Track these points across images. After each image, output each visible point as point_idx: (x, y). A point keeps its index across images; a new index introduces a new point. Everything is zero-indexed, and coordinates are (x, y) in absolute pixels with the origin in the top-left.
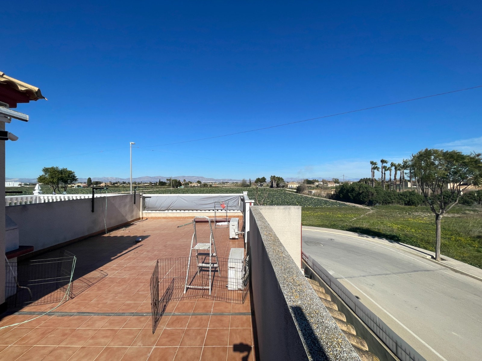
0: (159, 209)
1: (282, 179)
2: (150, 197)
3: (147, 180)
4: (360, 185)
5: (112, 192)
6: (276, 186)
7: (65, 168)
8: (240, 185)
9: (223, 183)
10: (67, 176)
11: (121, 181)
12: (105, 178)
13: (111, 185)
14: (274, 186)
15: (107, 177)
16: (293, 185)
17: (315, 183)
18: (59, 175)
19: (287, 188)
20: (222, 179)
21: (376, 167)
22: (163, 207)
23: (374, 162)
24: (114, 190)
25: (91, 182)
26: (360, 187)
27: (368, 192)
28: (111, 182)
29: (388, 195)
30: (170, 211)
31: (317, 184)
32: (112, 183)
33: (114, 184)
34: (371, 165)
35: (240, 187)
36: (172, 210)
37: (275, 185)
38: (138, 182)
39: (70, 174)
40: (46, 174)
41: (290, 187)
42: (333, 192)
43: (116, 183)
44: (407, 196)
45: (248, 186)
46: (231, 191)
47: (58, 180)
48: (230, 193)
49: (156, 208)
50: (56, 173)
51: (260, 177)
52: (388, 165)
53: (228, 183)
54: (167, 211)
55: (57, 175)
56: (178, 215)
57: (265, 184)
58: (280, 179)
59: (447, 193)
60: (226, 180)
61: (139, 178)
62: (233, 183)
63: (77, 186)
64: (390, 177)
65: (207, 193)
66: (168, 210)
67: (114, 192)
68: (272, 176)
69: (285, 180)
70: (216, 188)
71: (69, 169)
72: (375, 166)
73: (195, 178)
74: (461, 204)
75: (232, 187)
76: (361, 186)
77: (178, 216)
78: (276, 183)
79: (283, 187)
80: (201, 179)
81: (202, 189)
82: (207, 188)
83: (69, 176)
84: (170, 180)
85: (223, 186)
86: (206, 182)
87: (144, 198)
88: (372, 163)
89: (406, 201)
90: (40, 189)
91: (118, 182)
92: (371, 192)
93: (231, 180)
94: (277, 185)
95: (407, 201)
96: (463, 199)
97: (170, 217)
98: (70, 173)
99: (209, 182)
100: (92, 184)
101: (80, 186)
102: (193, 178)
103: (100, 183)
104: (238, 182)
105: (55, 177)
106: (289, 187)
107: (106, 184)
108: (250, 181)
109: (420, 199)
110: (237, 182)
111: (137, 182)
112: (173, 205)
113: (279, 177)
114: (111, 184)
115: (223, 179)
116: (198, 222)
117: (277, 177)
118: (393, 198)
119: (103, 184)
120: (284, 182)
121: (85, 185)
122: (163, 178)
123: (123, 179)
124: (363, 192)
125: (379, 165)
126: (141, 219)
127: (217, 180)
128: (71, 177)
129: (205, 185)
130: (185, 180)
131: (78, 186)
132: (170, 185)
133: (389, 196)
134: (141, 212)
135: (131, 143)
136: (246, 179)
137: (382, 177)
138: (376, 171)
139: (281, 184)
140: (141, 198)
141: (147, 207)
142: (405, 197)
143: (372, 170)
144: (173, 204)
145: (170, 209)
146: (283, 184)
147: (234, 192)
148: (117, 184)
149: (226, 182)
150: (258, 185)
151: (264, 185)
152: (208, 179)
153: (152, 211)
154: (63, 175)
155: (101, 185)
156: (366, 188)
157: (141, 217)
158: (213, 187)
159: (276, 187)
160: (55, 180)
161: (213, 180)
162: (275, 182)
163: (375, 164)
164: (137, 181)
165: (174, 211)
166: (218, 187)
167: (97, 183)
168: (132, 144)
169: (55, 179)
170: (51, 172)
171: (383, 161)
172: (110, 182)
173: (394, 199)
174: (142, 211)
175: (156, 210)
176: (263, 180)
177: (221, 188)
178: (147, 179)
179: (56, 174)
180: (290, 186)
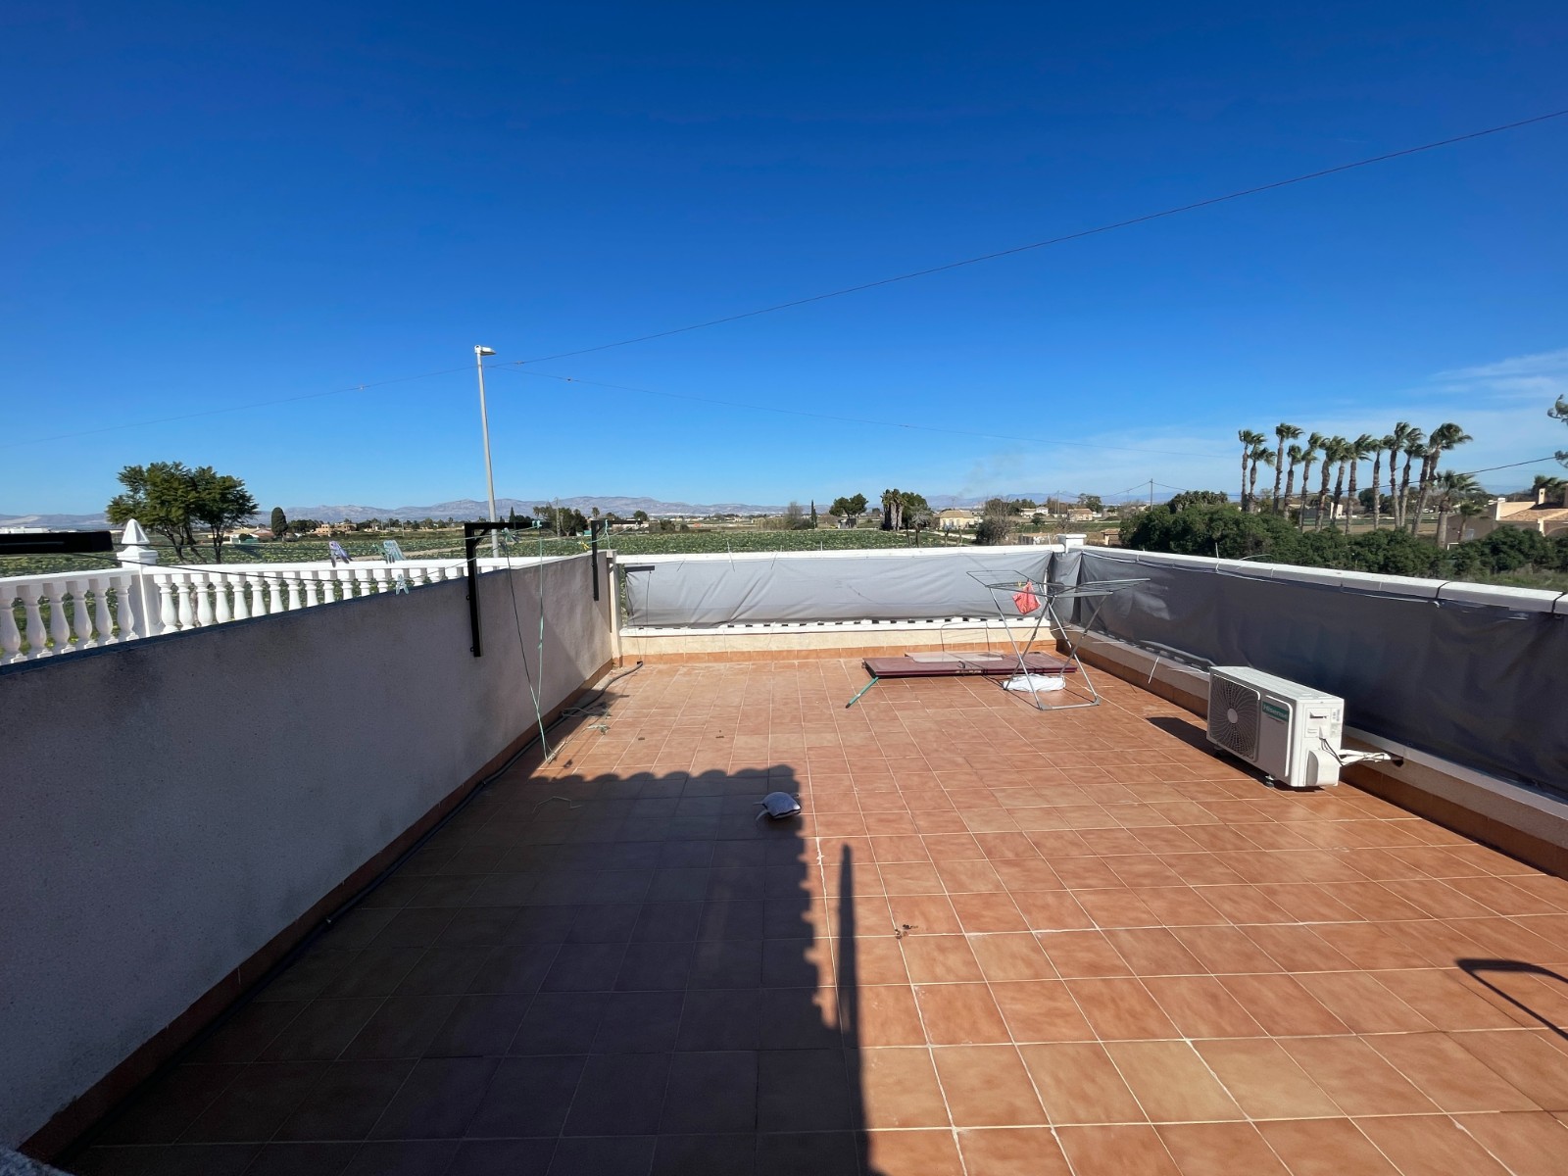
0: (692, 621)
1: (921, 501)
2: (651, 568)
3: (467, 512)
4: (1212, 514)
5: (361, 555)
6: (900, 525)
7: (206, 468)
8: (780, 521)
9: (720, 518)
10: (218, 497)
11: (384, 519)
12: (329, 508)
13: (350, 532)
14: (894, 523)
15: (331, 504)
16: (955, 520)
17: (1022, 511)
18: (188, 492)
19: (939, 531)
20: (715, 506)
21: (1264, 451)
22: (711, 610)
23: (1254, 433)
24: (366, 548)
25: (285, 522)
26: (1211, 520)
27: (1241, 537)
28: (351, 522)
29: (1312, 545)
30: (740, 628)
31: (1029, 514)
32: (355, 526)
33: (360, 527)
34: (1243, 444)
35: (780, 528)
36: (749, 623)
37: (896, 519)
38: (437, 521)
39: (228, 488)
40: (136, 491)
41: (948, 524)
42: (1107, 538)
43: (368, 525)
44: (1378, 545)
45: (807, 525)
46: (758, 542)
47: (189, 510)
48: (757, 550)
49: (680, 612)
50: (176, 485)
51: (849, 496)
52: (1303, 443)
53: (737, 516)
54: (725, 626)
55: (180, 492)
56: (775, 645)
57: (861, 519)
58: (913, 500)
59: (1511, 533)
60: (726, 508)
61: (440, 506)
62: (753, 517)
63: (237, 536)
64: (1305, 485)
65: (679, 550)
66: (730, 622)
67: (366, 555)
68: (887, 491)
69: (930, 504)
70: (704, 534)
71: (220, 473)
72: (1262, 448)
73: (624, 502)
74: (1553, 571)
75: (754, 531)
76: (1216, 517)
77: (774, 647)
78: (900, 514)
79: (925, 526)
80: (643, 505)
81: (658, 537)
82: (674, 535)
83: (224, 498)
84: (547, 510)
85: (724, 528)
86: (666, 515)
87: (624, 571)
88: (1247, 437)
89: (1375, 563)
90: (146, 540)
91: (375, 520)
92: (1253, 535)
93: (743, 507)
94: (904, 520)
95: (1378, 564)
96: (1562, 554)
97: (743, 653)
98: (227, 484)
99: (675, 516)
100: (287, 528)
101: (250, 537)
102: (618, 503)
103: (315, 525)
104: (767, 513)
105: (176, 500)
106: (945, 524)
107: (333, 527)
108: (813, 511)
109: (1422, 556)
110: (763, 513)
111: (434, 520)
112: (756, 600)
113: (912, 494)
114: (351, 528)
115: (715, 503)
116: (888, 674)
117: (904, 495)
118: (1331, 556)
119: (326, 529)
120: (926, 509)
121: (264, 532)
122: (519, 503)
123: (386, 511)
124: (1223, 537)
125: (1272, 443)
126: (617, 664)
127: (696, 509)
128: (232, 501)
129: (665, 526)
130: (596, 511)
131: (243, 537)
132: (546, 525)
133: (1317, 549)
134: (613, 636)
135: (478, 350)
136: (800, 503)
137: (1278, 483)
138: (1261, 464)
139: (918, 518)
140: (612, 574)
141: (637, 611)
142: (1371, 552)
143: (1245, 460)
144: (755, 596)
145: (740, 618)
146: (923, 518)
147: (767, 545)
148: (370, 527)
149: (728, 516)
150: (840, 522)
151: (860, 521)
152: (669, 506)
153: (659, 627)
154: (204, 495)
155: (318, 531)
156: (1237, 523)
157: (616, 655)
158: (693, 532)
159: (901, 528)
160: (176, 513)
161: (684, 507)
162: (897, 511)
163: (1258, 440)
164: (436, 517)
165: (758, 628)
166: (709, 531)
167: (303, 526)
168: (483, 353)
169: (174, 509)
170: (154, 484)
171: (1283, 432)
172: (347, 521)
173: (1334, 559)
174: (620, 627)
175: (678, 626)
176: (858, 503)
177: (719, 533)
178: (467, 508)
179: (177, 489)
180: (948, 522)
